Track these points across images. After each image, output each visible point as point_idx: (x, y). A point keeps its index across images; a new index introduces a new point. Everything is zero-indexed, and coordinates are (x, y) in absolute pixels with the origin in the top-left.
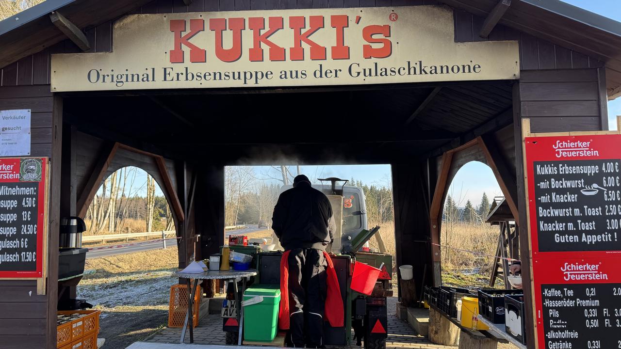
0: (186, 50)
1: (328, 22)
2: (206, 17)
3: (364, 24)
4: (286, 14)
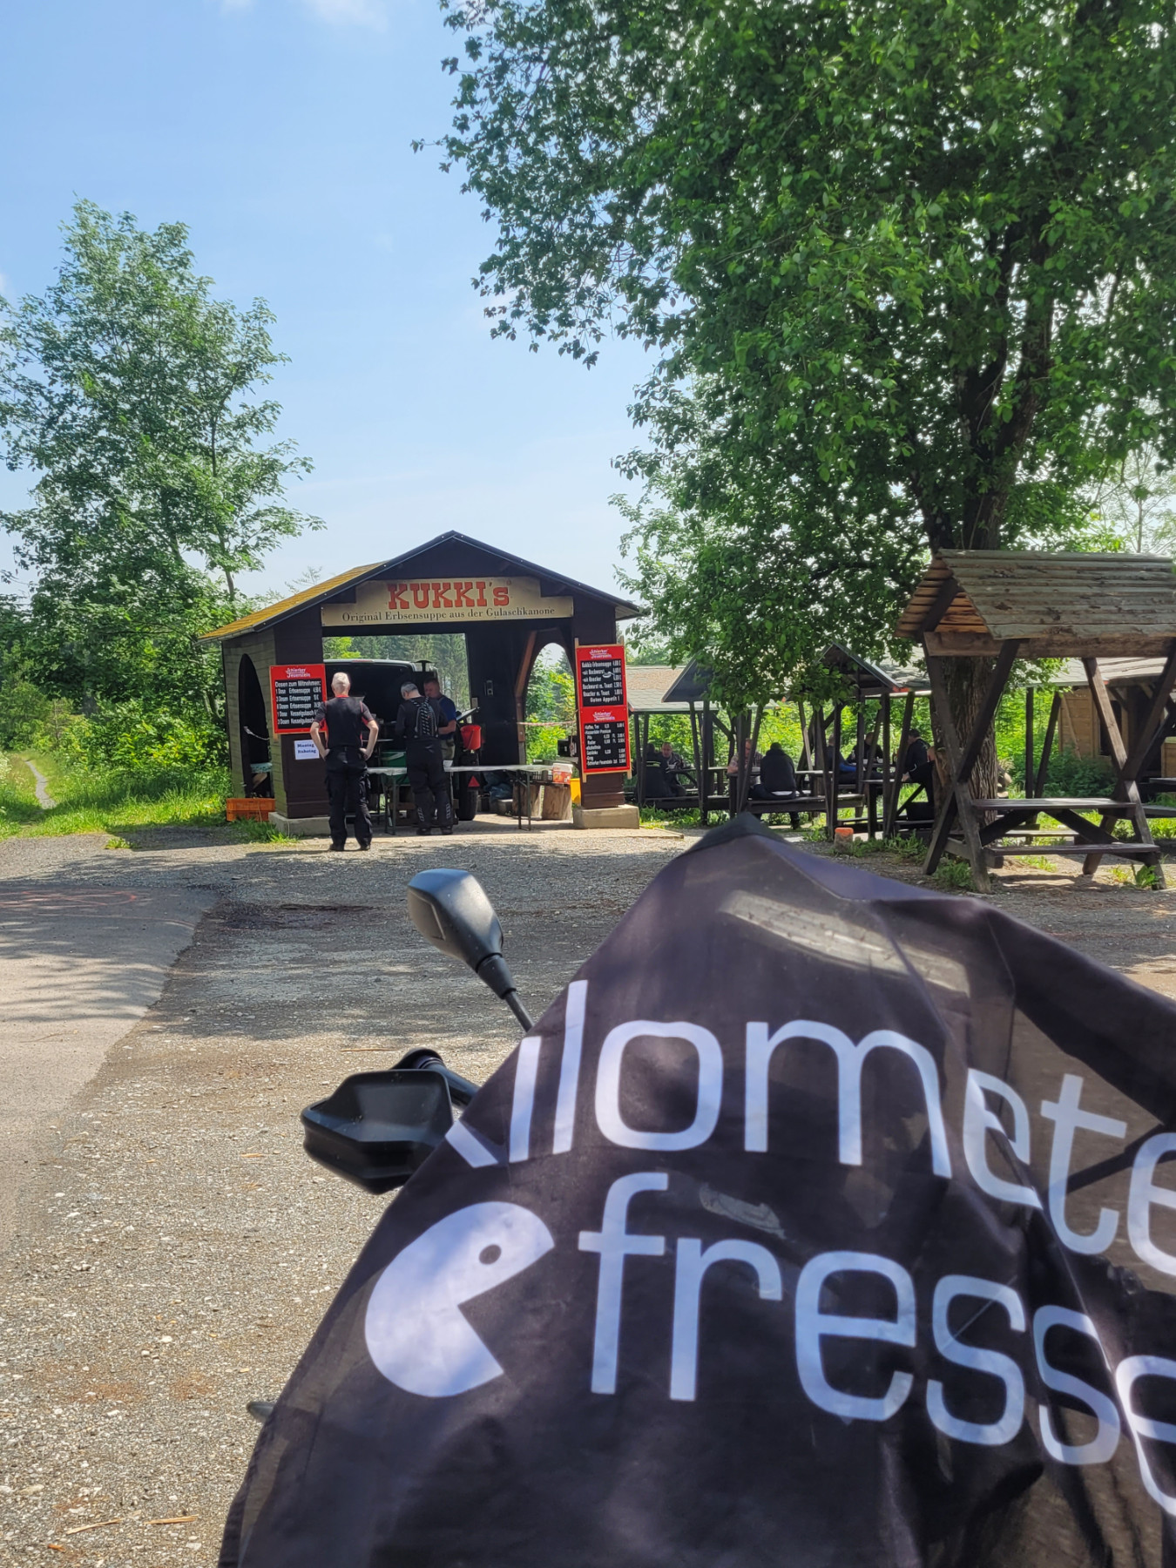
0: (398, 602)
1: (474, 586)
2: (408, 583)
3: (494, 587)
4: (452, 581)
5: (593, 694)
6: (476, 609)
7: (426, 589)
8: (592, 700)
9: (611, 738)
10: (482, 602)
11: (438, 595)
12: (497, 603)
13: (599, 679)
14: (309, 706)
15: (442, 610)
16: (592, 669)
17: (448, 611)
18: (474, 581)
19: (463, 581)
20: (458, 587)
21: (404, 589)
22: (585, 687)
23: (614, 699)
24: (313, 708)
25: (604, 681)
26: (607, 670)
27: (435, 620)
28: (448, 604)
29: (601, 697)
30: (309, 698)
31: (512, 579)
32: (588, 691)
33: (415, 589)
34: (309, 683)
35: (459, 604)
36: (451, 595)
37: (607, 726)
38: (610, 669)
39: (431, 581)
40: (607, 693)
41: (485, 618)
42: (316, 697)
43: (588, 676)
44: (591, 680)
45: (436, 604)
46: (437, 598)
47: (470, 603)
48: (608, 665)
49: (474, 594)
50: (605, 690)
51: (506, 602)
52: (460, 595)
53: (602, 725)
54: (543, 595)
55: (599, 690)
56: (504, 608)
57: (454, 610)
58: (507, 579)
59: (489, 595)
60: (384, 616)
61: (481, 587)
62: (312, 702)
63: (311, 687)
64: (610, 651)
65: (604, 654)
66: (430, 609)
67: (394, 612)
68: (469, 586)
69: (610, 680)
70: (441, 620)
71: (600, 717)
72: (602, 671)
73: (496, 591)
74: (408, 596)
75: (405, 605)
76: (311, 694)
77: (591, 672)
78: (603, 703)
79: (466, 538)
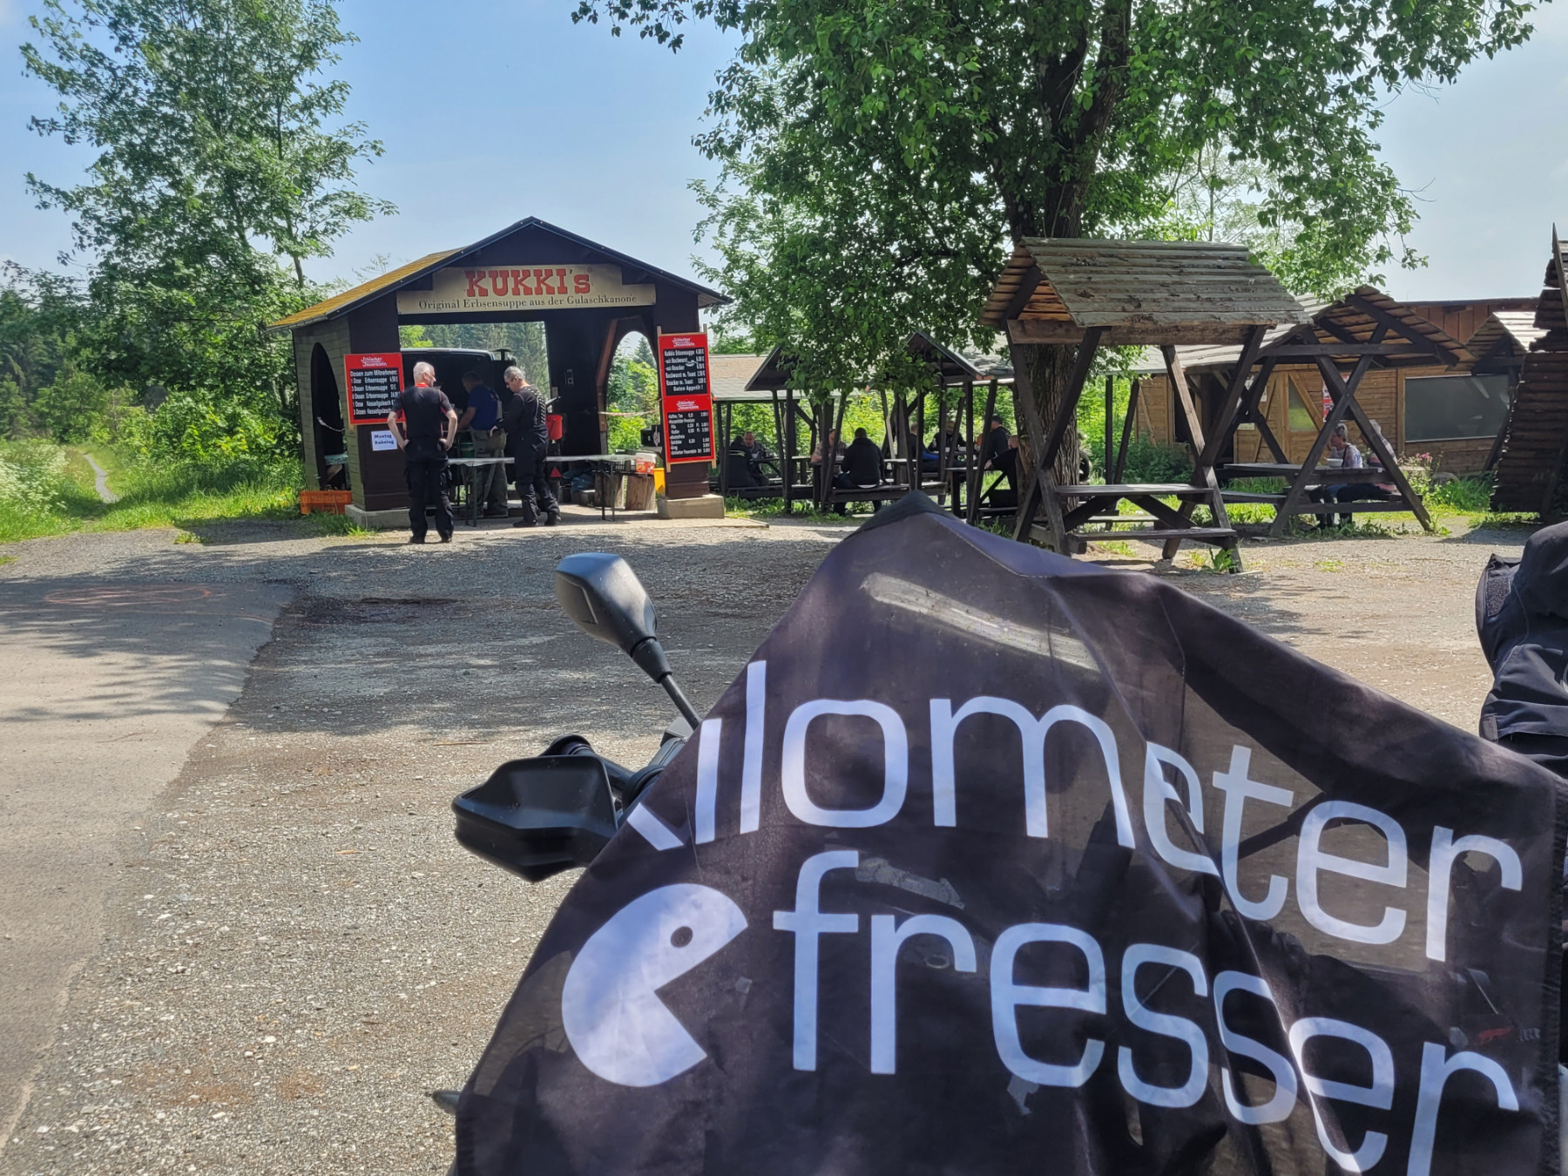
0: (476, 289)
1: (554, 273)
2: (486, 270)
3: (574, 274)
4: (532, 268)
5: (676, 383)
6: (557, 296)
7: (505, 275)
8: (675, 389)
9: (695, 428)
10: (563, 290)
11: (517, 283)
12: (578, 290)
13: (682, 368)
14: (386, 396)
15: (522, 297)
16: (675, 357)
17: (528, 299)
18: (554, 268)
19: (543, 268)
20: (537, 274)
21: (482, 276)
22: (668, 376)
23: (698, 387)
24: (389, 398)
25: (687, 369)
26: (690, 358)
27: (514, 308)
28: (528, 291)
29: (685, 385)
30: (385, 388)
31: (593, 267)
32: (671, 380)
33: (494, 276)
34: (384, 373)
35: (539, 292)
36: (531, 282)
37: (691, 415)
38: (694, 357)
39: (509, 268)
40: (690, 382)
41: (565, 305)
42: (393, 387)
43: (671, 365)
44: (674, 368)
45: (516, 292)
46: (516, 285)
47: (550, 291)
48: (691, 353)
49: (554, 282)
50: (689, 378)
51: (587, 290)
52: (539, 282)
53: (685, 414)
54: (625, 283)
55: (682, 379)
56: (585, 296)
57: (534, 297)
58: (587, 266)
59: (570, 282)
60: (462, 303)
61: (562, 274)
62: (389, 391)
63: (388, 377)
64: (693, 339)
65: (687, 343)
66: (509, 297)
67: (472, 299)
68: (549, 274)
69: (694, 369)
70: (521, 308)
71: (683, 405)
72: (685, 360)
73: (577, 279)
74: (486, 283)
75: (484, 293)
76: (388, 383)
77: (674, 361)
78: (686, 392)
79: (545, 225)
